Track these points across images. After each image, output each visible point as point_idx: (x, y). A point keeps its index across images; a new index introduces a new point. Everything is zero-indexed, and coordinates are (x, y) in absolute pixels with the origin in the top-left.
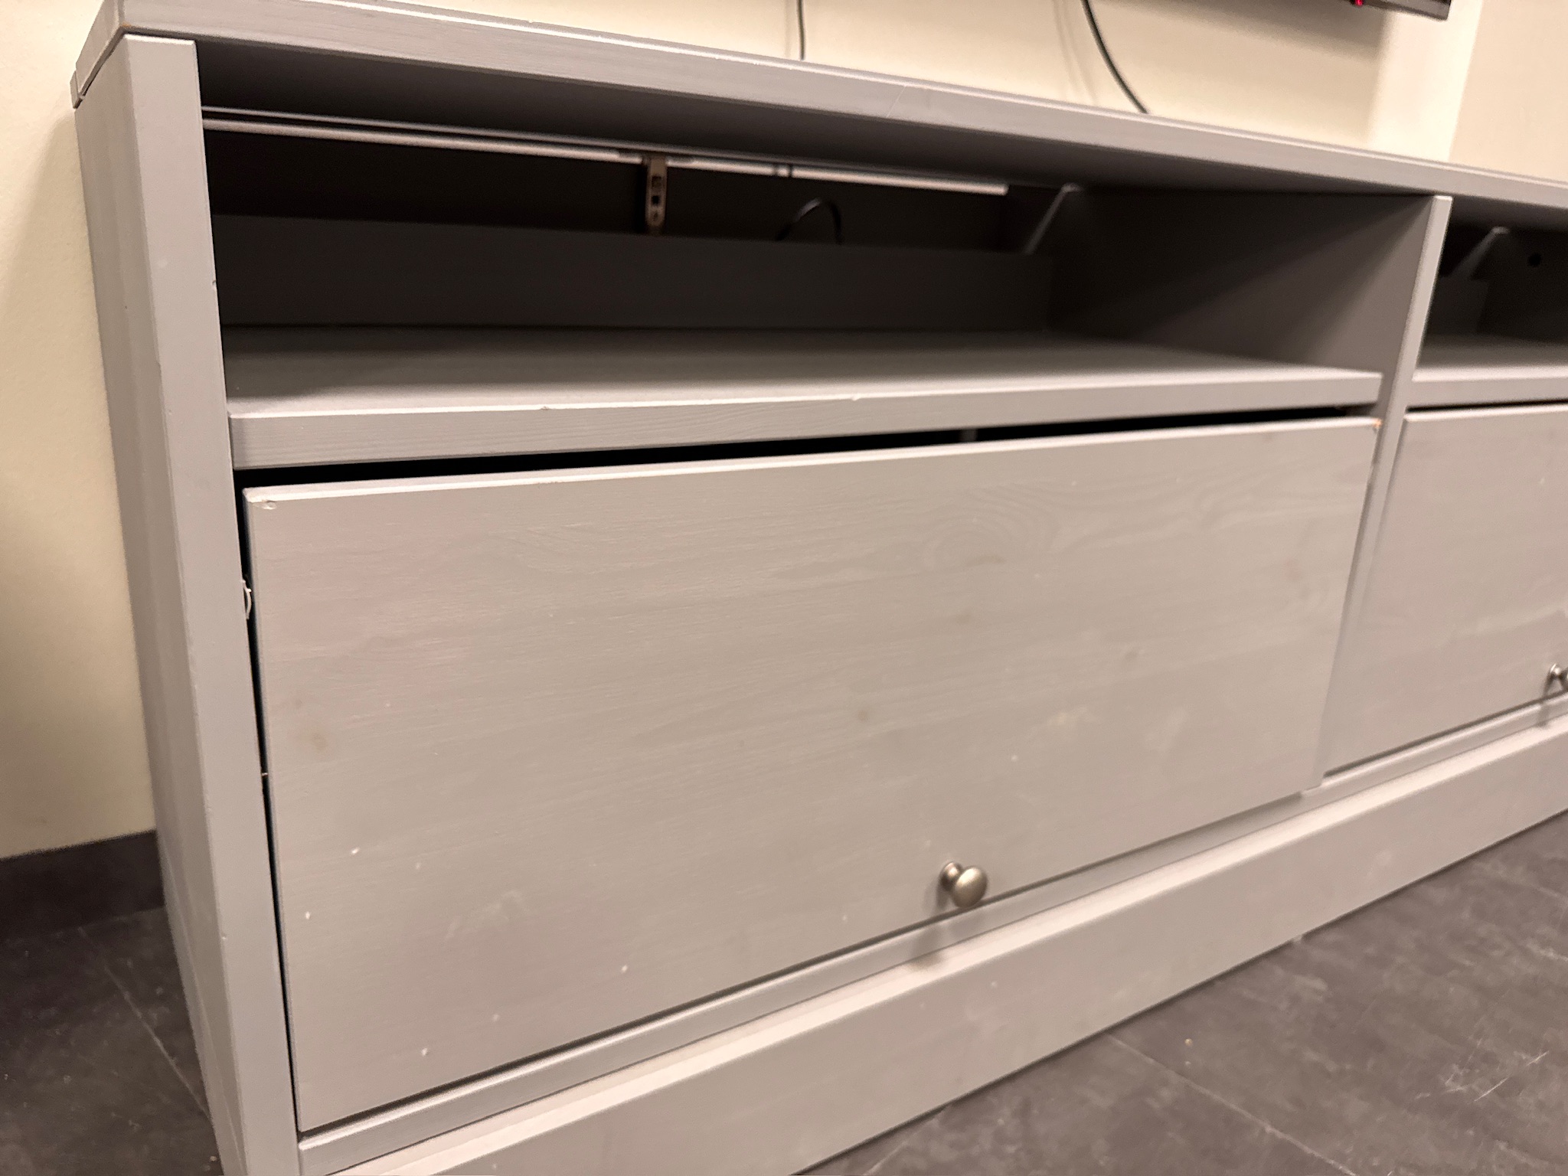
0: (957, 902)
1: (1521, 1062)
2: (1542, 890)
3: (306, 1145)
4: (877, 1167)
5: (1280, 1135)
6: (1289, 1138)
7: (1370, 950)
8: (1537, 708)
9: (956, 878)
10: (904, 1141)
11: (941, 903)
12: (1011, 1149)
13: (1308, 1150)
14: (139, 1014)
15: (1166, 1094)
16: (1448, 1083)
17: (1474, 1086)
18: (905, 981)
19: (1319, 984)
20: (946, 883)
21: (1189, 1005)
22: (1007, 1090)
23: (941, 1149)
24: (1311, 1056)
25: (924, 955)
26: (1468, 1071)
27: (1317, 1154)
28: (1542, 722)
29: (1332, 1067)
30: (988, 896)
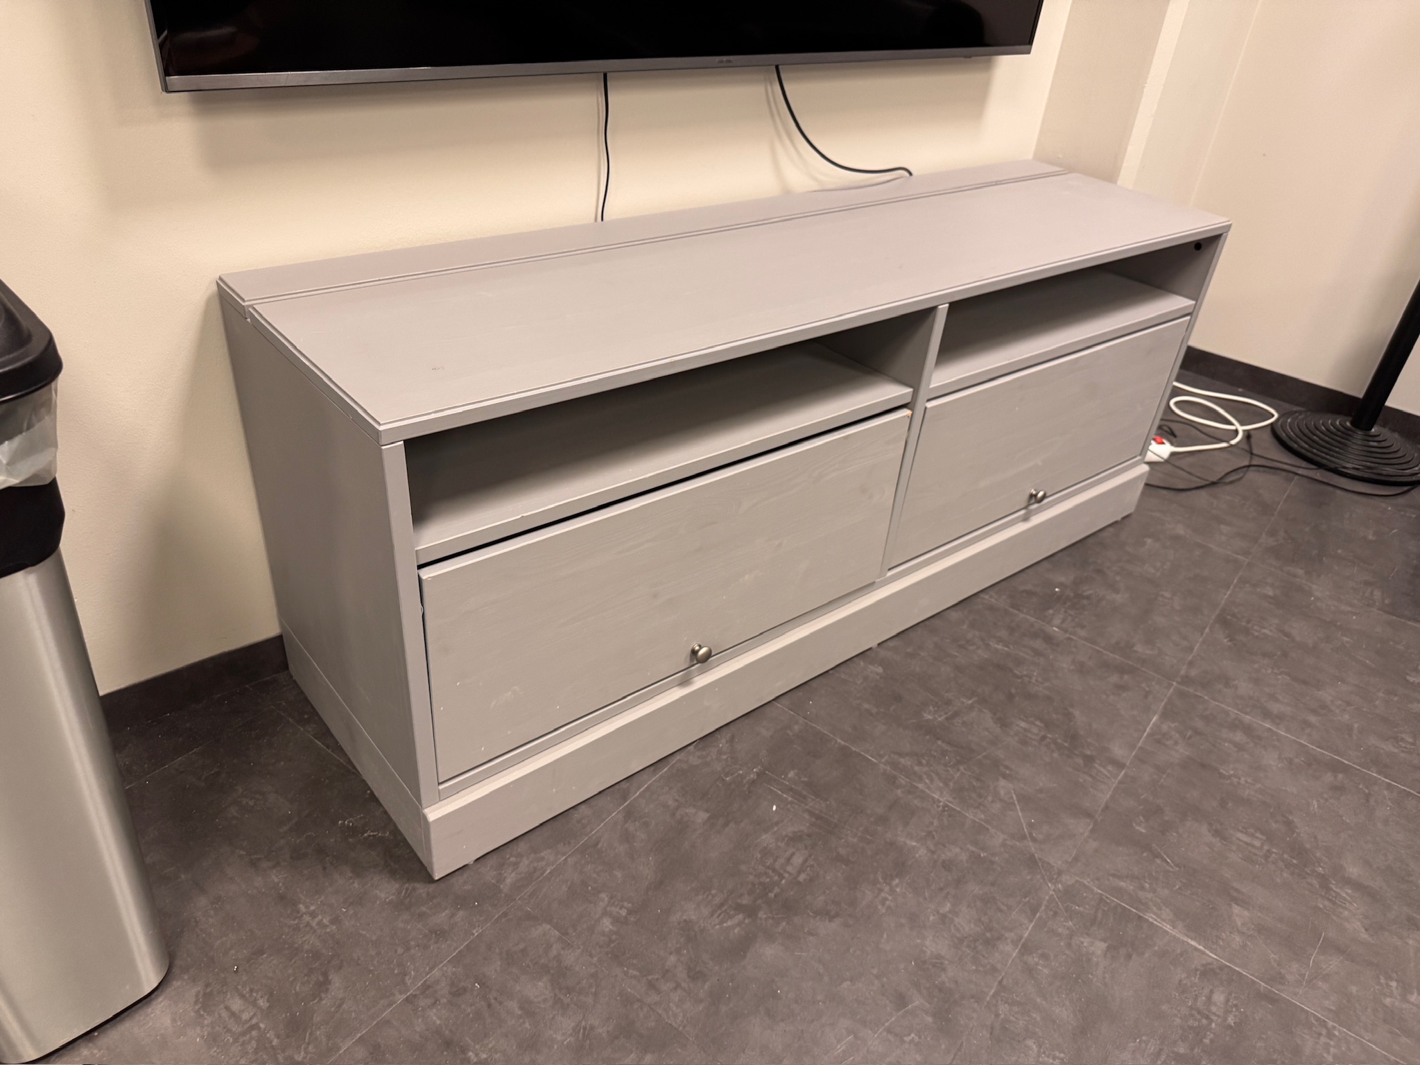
0: (697, 660)
1: (963, 703)
2: (1011, 610)
3: (441, 787)
4: (665, 769)
5: (843, 743)
6: (847, 744)
7: (909, 650)
8: (1023, 512)
9: (698, 651)
10: (678, 757)
11: (691, 660)
12: (725, 757)
13: (854, 749)
14: (302, 729)
15: (796, 728)
16: (925, 715)
17: (936, 716)
18: (676, 694)
19: (880, 670)
20: (694, 652)
21: (814, 684)
22: (725, 731)
23: (694, 760)
24: (866, 706)
25: (685, 682)
26: (936, 709)
27: (857, 750)
28: (1026, 519)
29: (874, 710)
30: (713, 654)
